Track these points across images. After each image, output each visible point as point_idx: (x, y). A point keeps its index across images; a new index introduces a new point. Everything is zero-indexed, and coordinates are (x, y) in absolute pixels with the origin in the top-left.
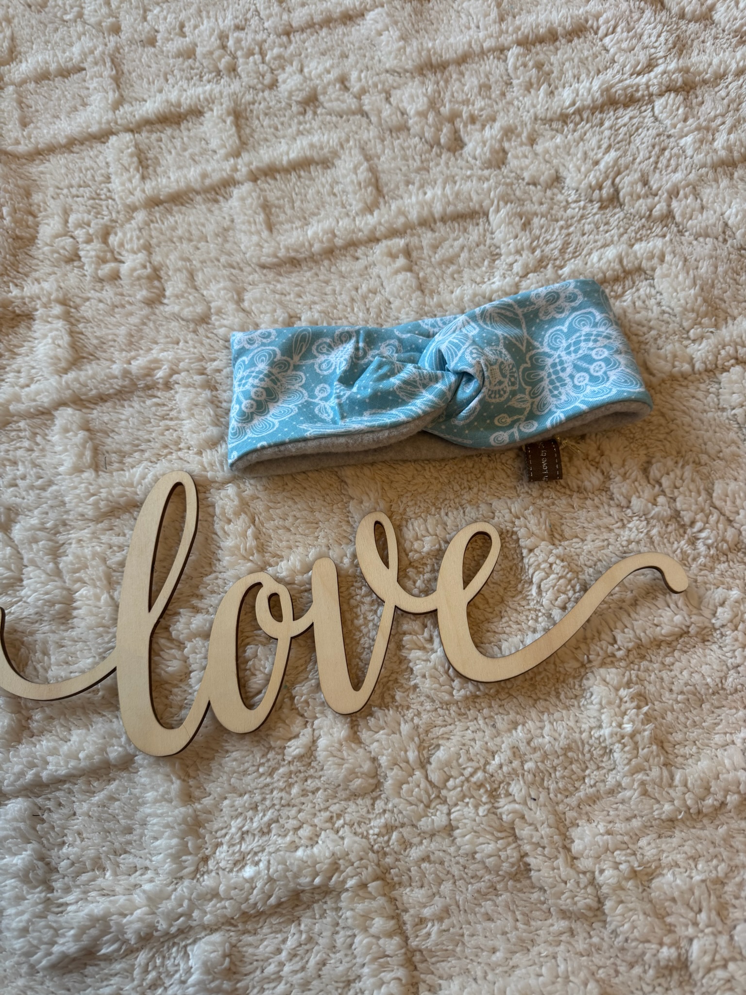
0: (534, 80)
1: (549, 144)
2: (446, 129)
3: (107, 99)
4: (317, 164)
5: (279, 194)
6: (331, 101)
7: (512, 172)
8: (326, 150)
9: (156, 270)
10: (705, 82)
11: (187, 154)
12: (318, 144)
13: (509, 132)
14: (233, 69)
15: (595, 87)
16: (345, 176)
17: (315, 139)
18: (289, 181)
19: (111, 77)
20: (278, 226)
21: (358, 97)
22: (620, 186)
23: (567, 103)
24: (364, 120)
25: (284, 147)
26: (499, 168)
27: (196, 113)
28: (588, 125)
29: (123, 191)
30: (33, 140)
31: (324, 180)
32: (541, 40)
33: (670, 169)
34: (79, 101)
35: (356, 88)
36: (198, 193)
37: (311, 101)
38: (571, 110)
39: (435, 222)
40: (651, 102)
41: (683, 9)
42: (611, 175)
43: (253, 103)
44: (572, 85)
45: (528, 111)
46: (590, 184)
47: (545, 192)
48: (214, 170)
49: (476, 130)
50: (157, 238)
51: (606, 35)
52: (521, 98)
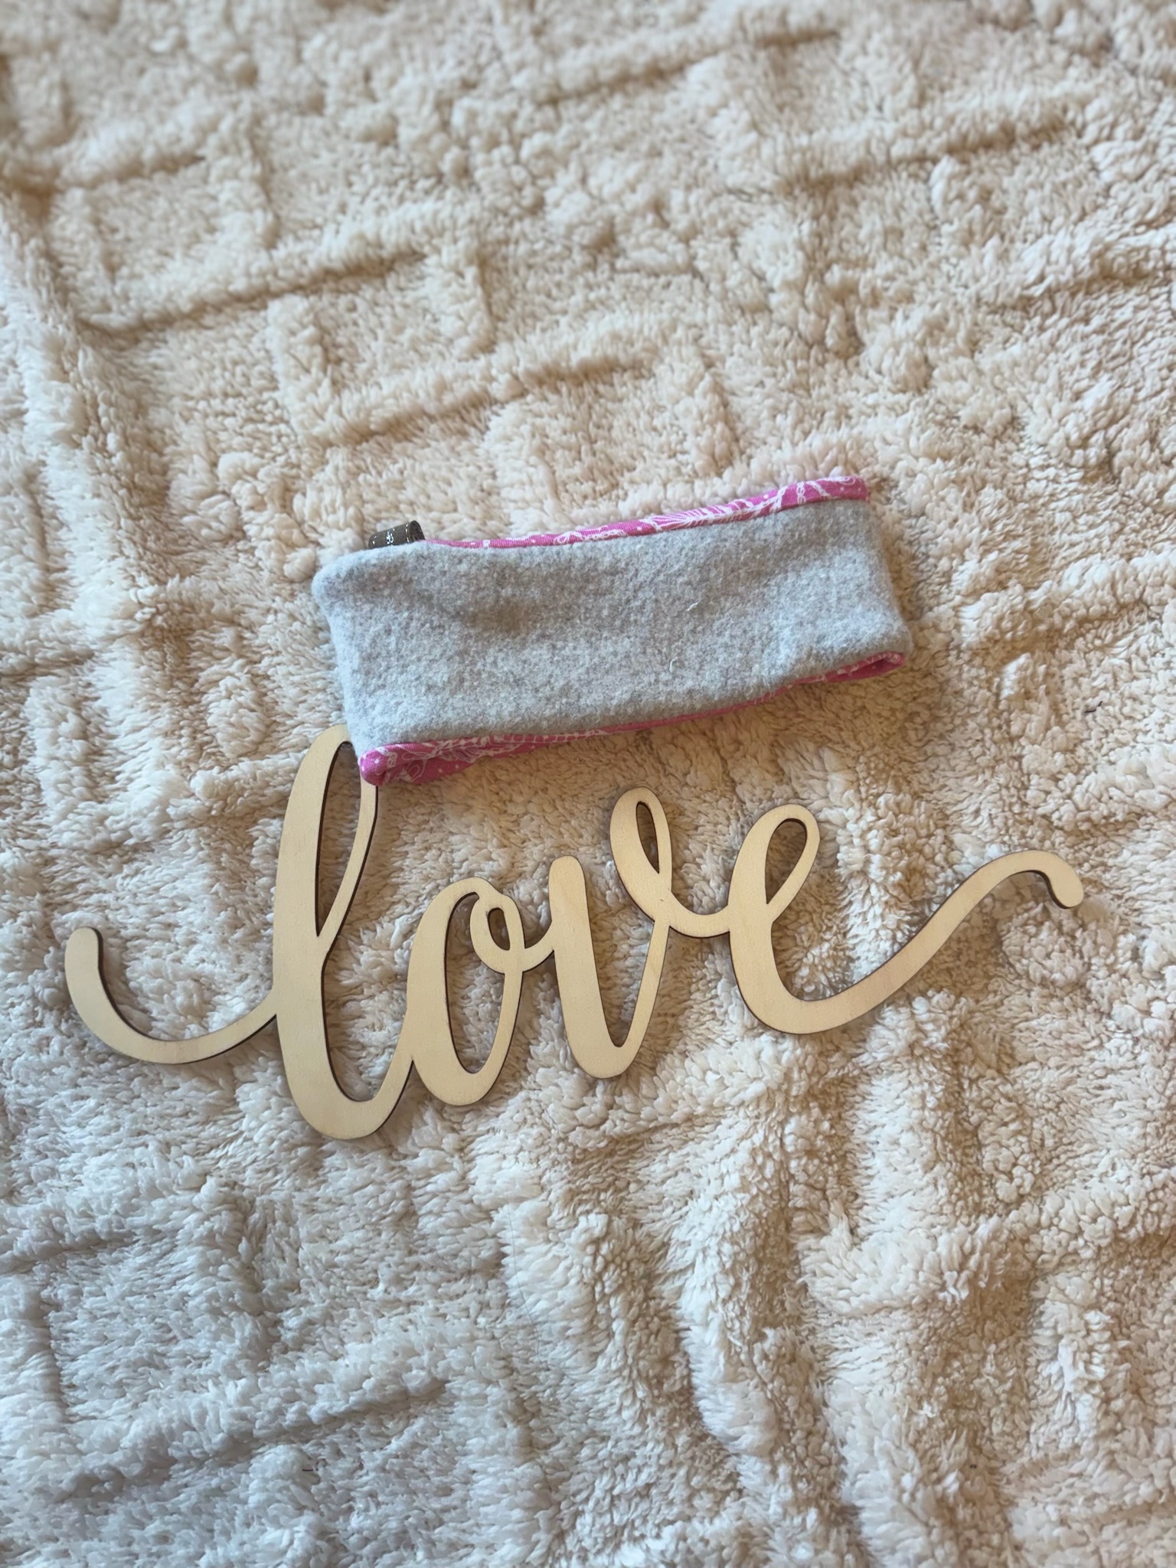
0: (977, 228)
1: (1000, 356)
2: (835, 318)
3: (253, 226)
4: (625, 370)
6: (639, 246)
7: (940, 402)
8: (638, 346)
11: (405, 338)
12: (625, 334)
13: (935, 329)
14: (464, 172)
15: (1080, 251)
16: (673, 399)
17: (619, 325)
18: (581, 399)
19: (253, 179)
20: (570, 487)
21: (686, 239)
22: (1116, 444)
23: (1032, 277)
24: (698, 285)
25: (566, 334)
26: (921, 393)
27: (412, 256)
28: (1065, 321)
29: (304, 410)
30: (132, 303)
31: (637, 403)
32: (987, 144)
34: (200, 224)
35: (681, 224)
36: (432, 418)
37: (606, 244)
38: (1037, 291)
40: (1167, 281)
42: (1103, 422)
43: (506, 242)
44: (1039, 237)
45: (966, 287)
46: (1067, 439)
47: (993, 445)
48: (456, 377)
49: (882, 321)
50: (373, 502)
51: (1096, 142)
52: (954, 260)
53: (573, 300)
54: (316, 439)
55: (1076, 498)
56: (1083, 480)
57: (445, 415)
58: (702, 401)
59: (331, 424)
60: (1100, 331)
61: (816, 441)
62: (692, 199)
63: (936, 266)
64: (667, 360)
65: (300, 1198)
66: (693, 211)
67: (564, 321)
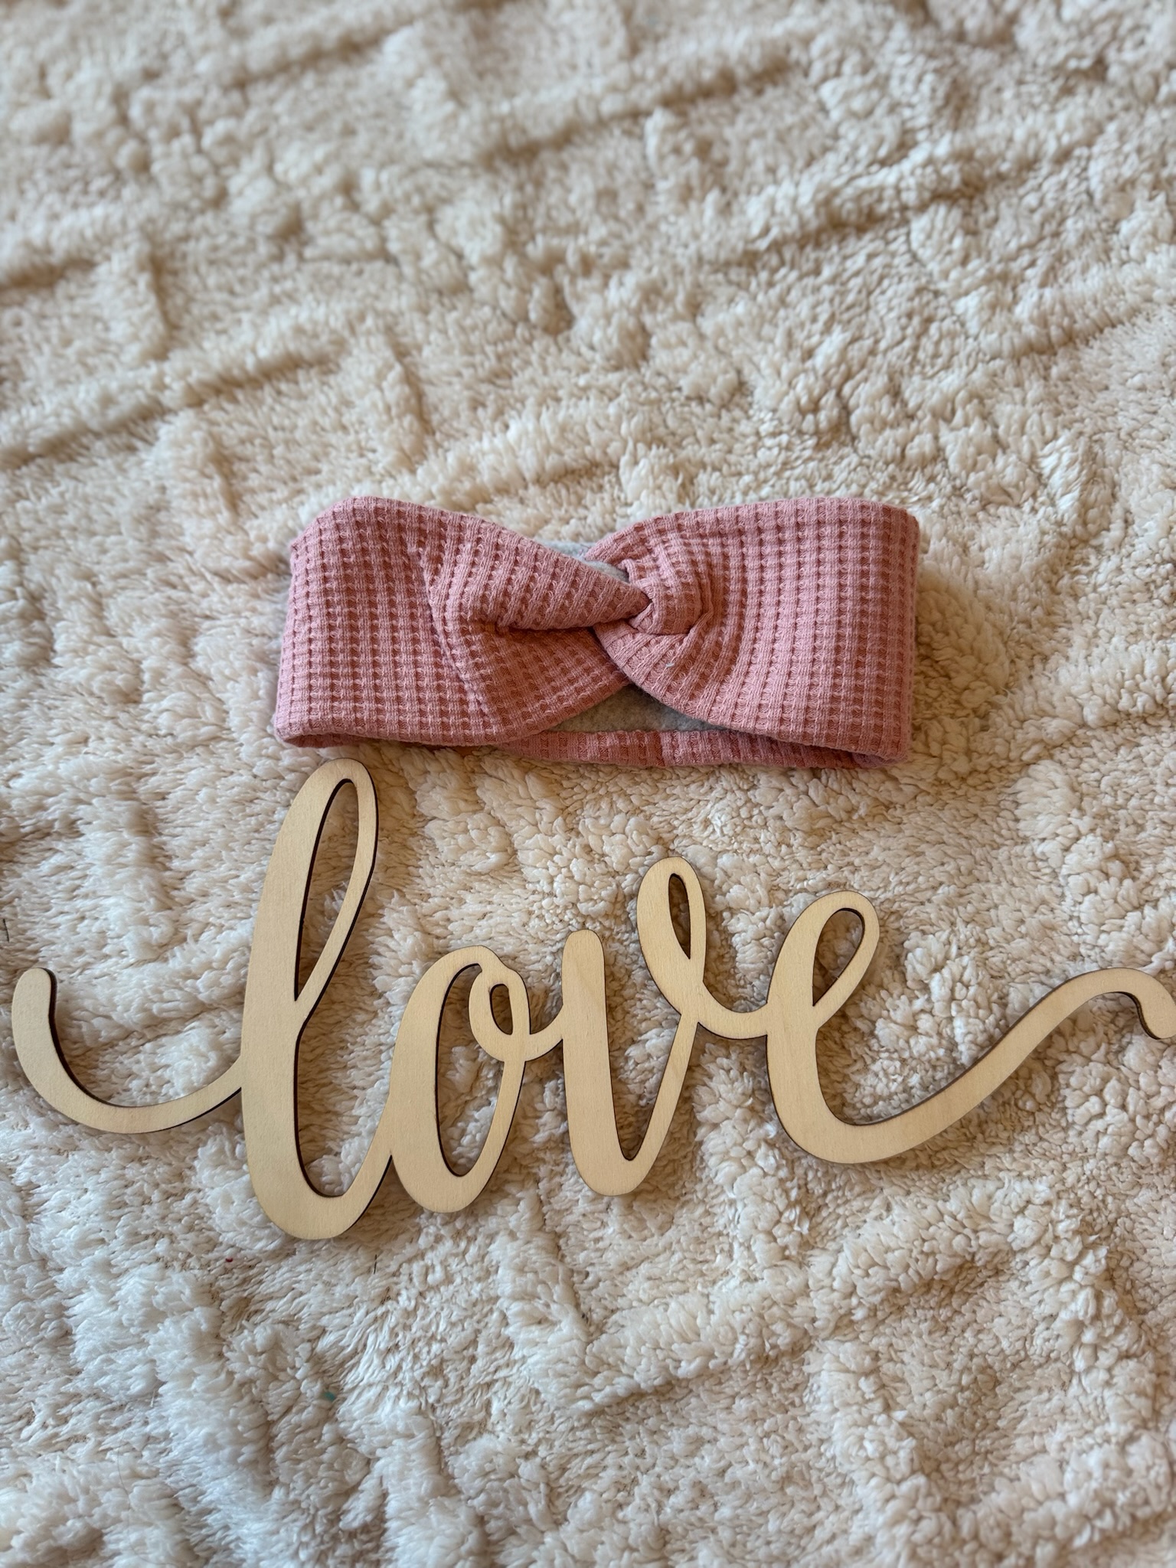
0: (695, 182)
2: (539, 291)
4: (311, 365)
5: (243, 431)
6: (327, 233)
7: (659, 374)
8: (324, 339)
9: (34, 598)
10: (1000, 177)
11: (71, 352)
12: (308, 327)
13: (652, 294)
15: (805, 199)
16: (362, 394)
17: (304, 317)
18: (261, 403)
20: (247, 498)
21: (376, 222)
22: (852, 402)
23: (756, 230)
24: (391, 270)
25: (245, 336)
26: (637, 367)
27: (81, 264)
28: (794, 275)
31: (323, 399)
32: (706, 93)
33: (940, 361)
35: (372, 204)
36: (98, 435)
38: (763, 245)
39: (526, 487)
40: (905, 222)
41: (961, 23)
42: (835, 380)
44: (763, 188)
45: (686, 246)
46: (798, 402)
47: (719, 417)
48: (122, 389)
49: (594, 290)
50: (30, 531)
51: (824, 79)
52: (672, 219)
53: (256, 296)
55: (812, 465)
56: (818, 447)
57: (111, 430)
58: (394, 390)
60: (832, 281)
62: (384, 176)
63: (653, 227)
64: (355, 352)
66: (386, 189)
67: (246, 317)
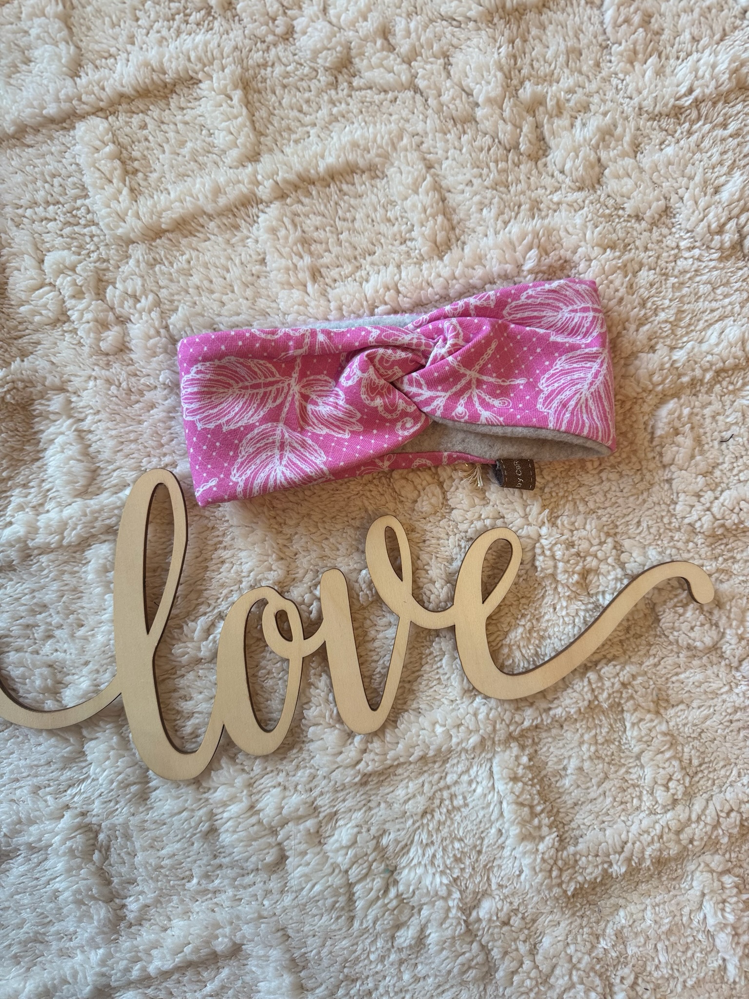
0: (640, 48)
1: (658, 156)
2: (527, 127)
3: (59, 58)
4: (363, 172)
7: (610, 196)
13: (606, 135)
14: (229, 5)
15: (721, 67)
18: (328, 198)
20: (324, 272)
21: (408, 61)
22: (746, 231)
23: (683, 90)
24: (418, 100)
25: (315, 144)
26: (595, 190)
28: (708, 127)
31: (374, 199)
35: (404, 47)
37: (344, 66)
38: (687, 101)
42: (736, 211)
43: (265, 65)
44: (689, 55)
46: (709, 226)
47: (651, 231)
48: (229, 182)
49: (565, 129)
53: (320, 114)
54: (120, 238)
55: (715, 273)
56: (721, 259)
57: (220, 214)
58: (425, 198)
59: (131, 226)
61: (515, 229)
62: (413, 25)
63: (607, 80)
64: (396, 163)
65: (134, 821)
66: (413, 35)
67: (313, 132)
